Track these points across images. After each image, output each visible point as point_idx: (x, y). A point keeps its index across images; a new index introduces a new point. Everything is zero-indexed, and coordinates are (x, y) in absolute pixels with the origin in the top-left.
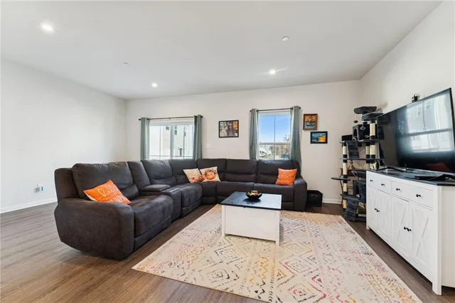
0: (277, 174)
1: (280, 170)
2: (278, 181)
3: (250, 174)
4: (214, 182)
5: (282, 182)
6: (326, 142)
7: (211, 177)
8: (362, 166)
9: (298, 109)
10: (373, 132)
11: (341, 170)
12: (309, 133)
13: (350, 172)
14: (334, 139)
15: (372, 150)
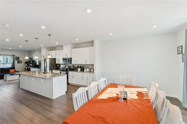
1: (10, 70)
2: (10, 72)
5: (12, 72)
6: (21, 63)
8: (30, 67)
9: (14, 55)
10: (31, 62)
11: (25, 69)
12: (17, 61)
13: (27, 69)
14: (23, 62)
15: (31, 65)
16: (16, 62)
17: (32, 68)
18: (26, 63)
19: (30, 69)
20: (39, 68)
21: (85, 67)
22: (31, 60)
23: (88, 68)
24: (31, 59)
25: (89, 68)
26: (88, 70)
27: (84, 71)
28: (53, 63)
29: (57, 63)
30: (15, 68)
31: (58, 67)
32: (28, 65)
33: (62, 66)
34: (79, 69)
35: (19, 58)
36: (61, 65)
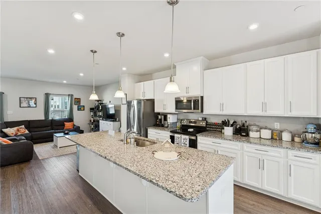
0: (64, 125)
1: (65, 123)
2: (65, 128)
3: (48, 127)
4: (26, 134)
5: (68, 128)
6: (84, 110)
7: (23, 131)
8: (98, 119)
9: (72, 96)
10: (100, 109)
11: (91, 121)
12: (77, 106)
13: (94, 121)
14: (87, 109)
15: (100, 114)
16: (75, 107)
17: (103, 120)
18: (92, 109)
19: (98, 122)
20: (116, 121)
21: (255, 125)
22: (101, 104)
23: (266, 128)
24: (99, 102)
25: (270, 129)
26: (266, 134)
27: (247, 135)
28: (149, 110)
29: (156, 110)
30: (74, 120)
31: (161, 120)
32: (95, 115)
33: (171, 119)
34: (228, 131)
35: (80, 101)
36: (169, 116)
